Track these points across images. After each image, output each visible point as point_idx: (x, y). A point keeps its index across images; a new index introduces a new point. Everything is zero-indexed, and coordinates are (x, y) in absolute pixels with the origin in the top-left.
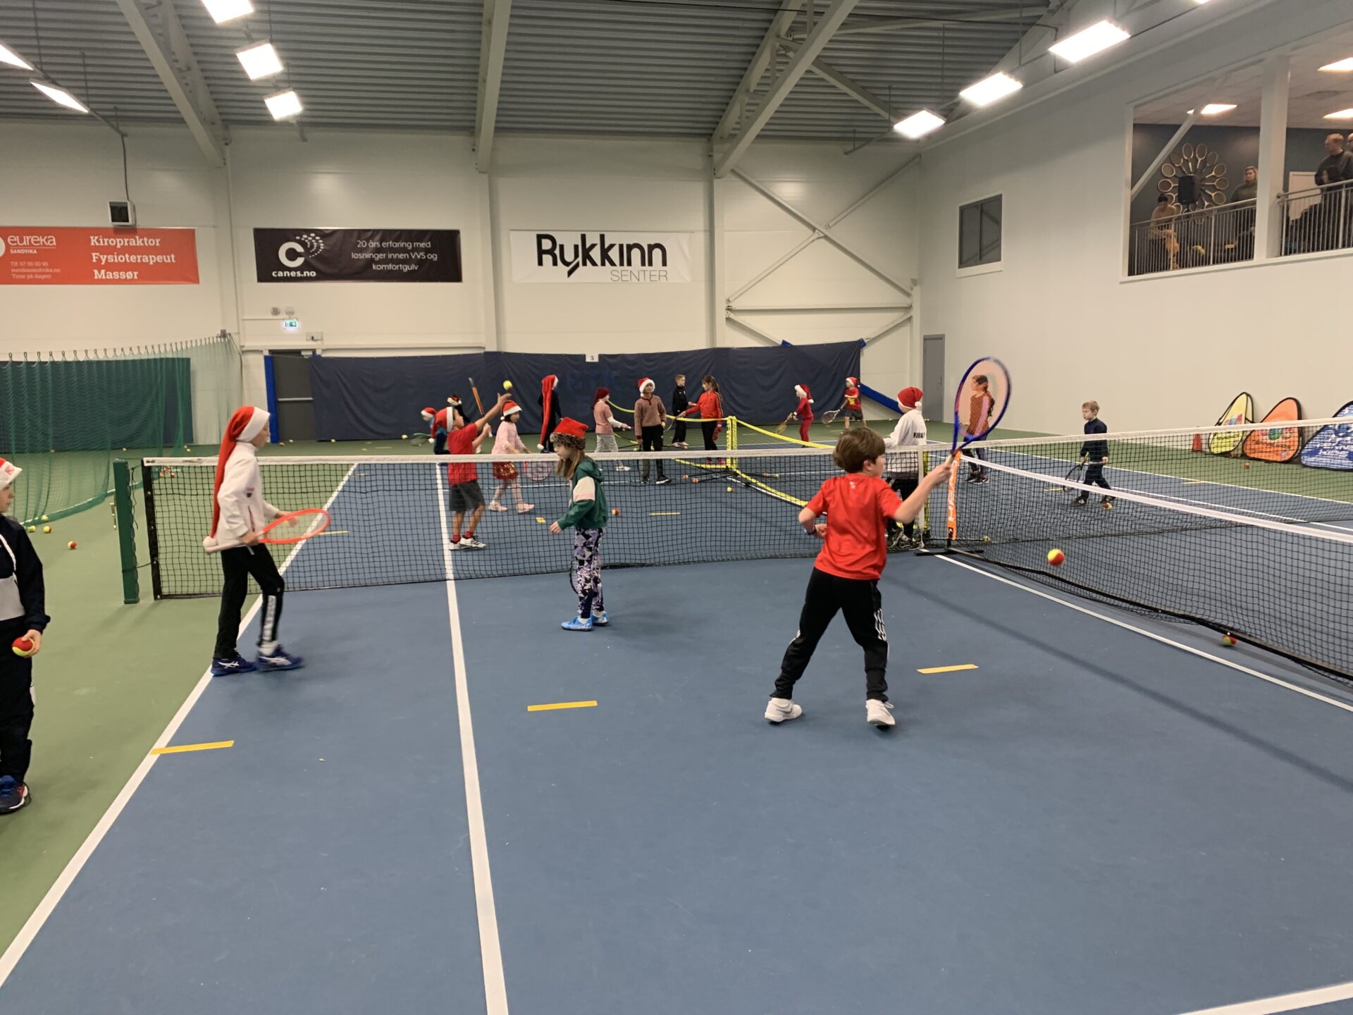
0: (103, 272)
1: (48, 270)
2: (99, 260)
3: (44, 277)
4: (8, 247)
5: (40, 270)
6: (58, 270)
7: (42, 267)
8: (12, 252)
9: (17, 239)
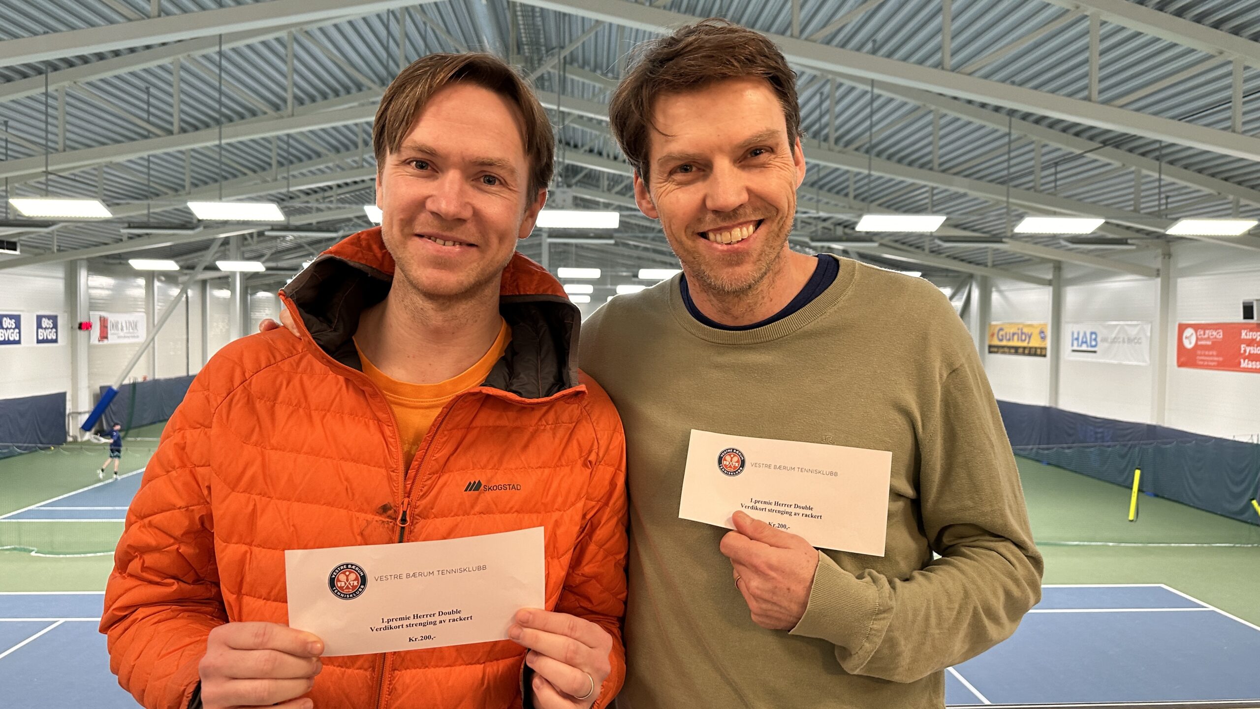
0: (1246, 361)
1: (1216, 359)
2: (1245, 351)
3: (1213, 364)
4: (1197, 339)
5: (1211, 358)
6: (1221, 359)
7: (1212, 356)
8: (1200, 343)
9: (1202, 332)
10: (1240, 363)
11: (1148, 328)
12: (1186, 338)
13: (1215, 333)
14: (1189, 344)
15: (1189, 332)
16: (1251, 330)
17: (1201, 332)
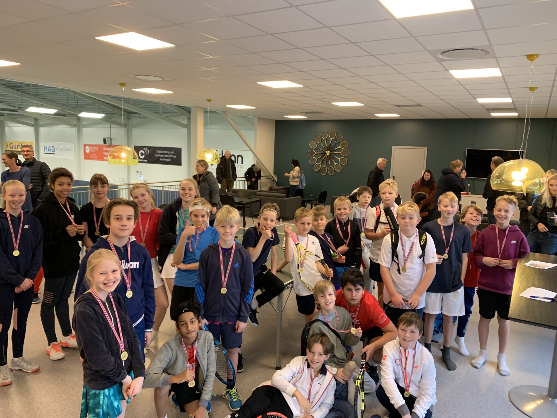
0: (105, 157)
2: (105, 154)
3: (95, 158)
4: (90, 150)
6: (98, 157)
7: (95, 155)
8: (91, 151)
10: (103, 158)
11: (73, 145)
12: (87, 149)
13: (95, 148)
14: (88, 151)
15: (87, 147)
16: (106, 147)
17: (91, 147)
